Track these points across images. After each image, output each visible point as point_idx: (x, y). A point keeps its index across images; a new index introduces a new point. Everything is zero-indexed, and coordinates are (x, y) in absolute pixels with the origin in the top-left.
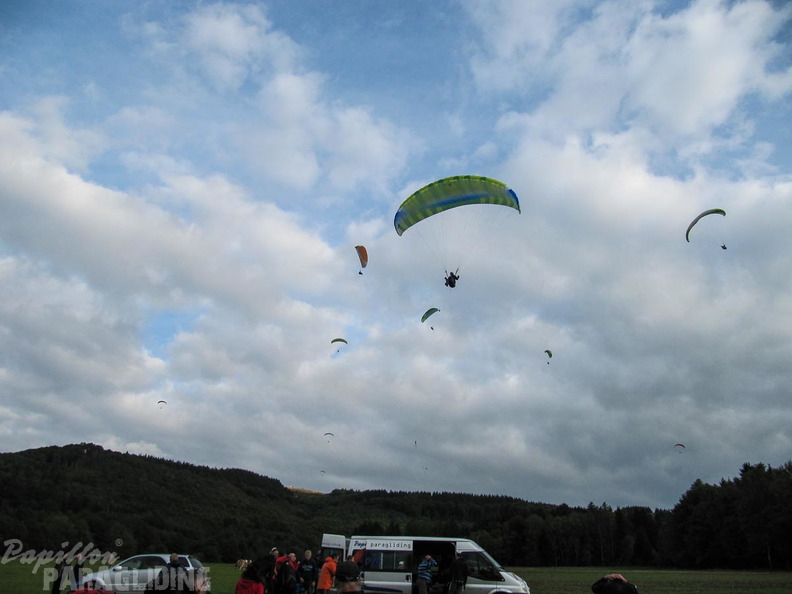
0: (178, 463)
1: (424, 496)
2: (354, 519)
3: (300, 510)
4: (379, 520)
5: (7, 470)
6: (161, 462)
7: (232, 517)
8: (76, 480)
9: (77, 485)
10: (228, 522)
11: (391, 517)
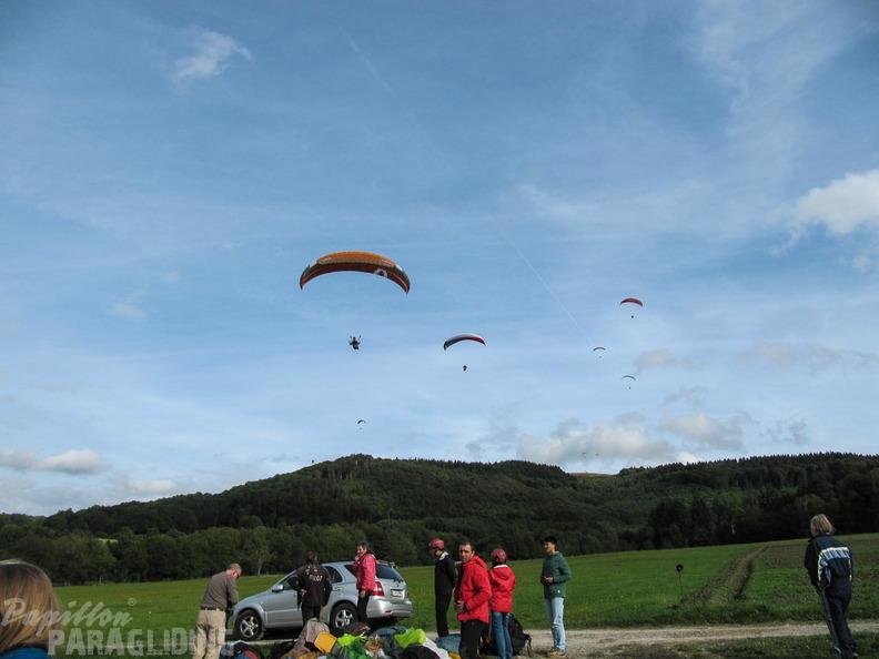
1: (729, 464)
2: (650, 499)
3: (588, 496)
4: (680, 497)
5: (288, 490)
6: (432, 463)
7: (515, 511)
8: (353, 492)
9: (355, 497)
10: (511, 517)
11: (693, 492)
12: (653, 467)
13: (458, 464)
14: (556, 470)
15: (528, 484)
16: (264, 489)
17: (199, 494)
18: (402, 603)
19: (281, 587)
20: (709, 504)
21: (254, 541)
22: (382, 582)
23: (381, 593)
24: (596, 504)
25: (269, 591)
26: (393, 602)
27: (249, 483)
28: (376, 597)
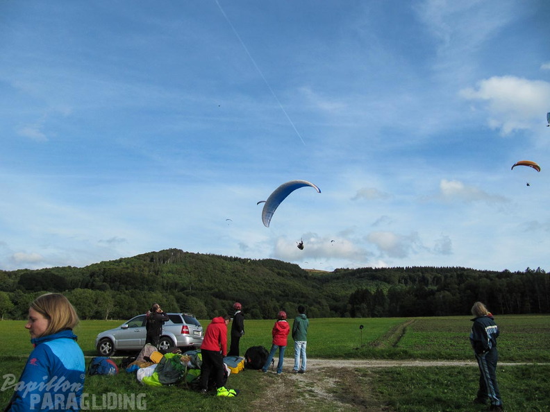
0: (231, 257)
1: (399, 270)
2: (351, 288)
3: (314, 284)
4: (369, 288)
5: (128, 268)
6: (220, 257)
7: (269, 290)
8: (169, 272)
9: (170, 275)
10: (266, 293)
11: (377, 285)
12: (355, 268)
13: (236, 259)
14: (297, 266)
15: (279, 274)
16: (112, 266)
17: (70, 267)
18: (199, 339)
19: (127, 326)
20: (385, 292)
21: (104, 298)
22: (189, 326)
23: (188, 333)
24: (318, 289)
25: (120, 328)
26: (194, 338)
27: (102, 262)
28: (184, 335)
